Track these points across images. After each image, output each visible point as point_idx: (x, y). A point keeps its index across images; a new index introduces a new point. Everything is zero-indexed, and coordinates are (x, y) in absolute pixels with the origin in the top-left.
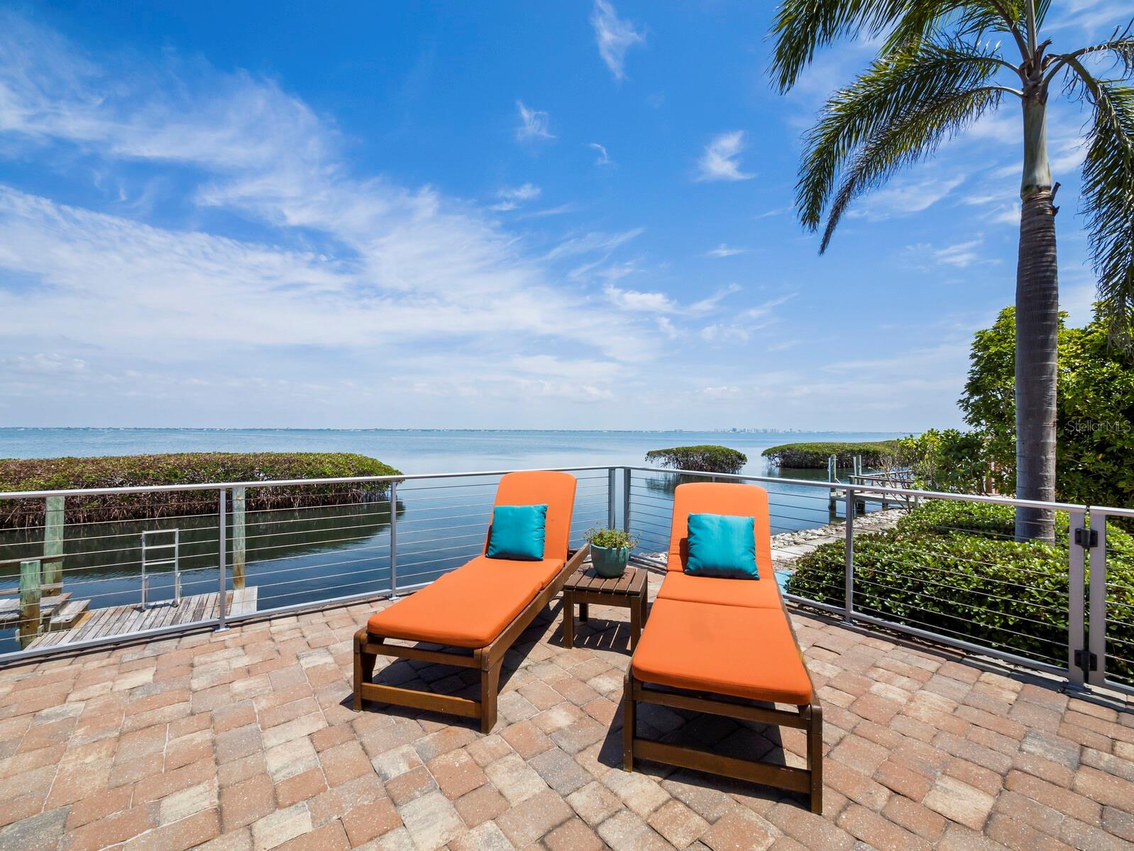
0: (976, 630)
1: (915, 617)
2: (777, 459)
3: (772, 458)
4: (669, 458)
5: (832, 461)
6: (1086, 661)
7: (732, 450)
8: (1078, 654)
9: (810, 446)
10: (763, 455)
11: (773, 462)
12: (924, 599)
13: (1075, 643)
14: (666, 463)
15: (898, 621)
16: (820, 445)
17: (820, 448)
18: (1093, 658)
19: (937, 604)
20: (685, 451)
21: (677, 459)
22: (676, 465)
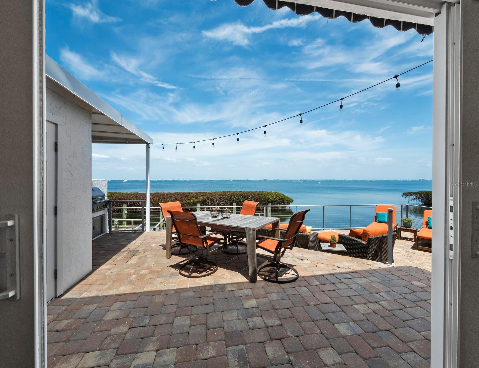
4: (416, 197)
21: (422, 197)
22: (421, 200)
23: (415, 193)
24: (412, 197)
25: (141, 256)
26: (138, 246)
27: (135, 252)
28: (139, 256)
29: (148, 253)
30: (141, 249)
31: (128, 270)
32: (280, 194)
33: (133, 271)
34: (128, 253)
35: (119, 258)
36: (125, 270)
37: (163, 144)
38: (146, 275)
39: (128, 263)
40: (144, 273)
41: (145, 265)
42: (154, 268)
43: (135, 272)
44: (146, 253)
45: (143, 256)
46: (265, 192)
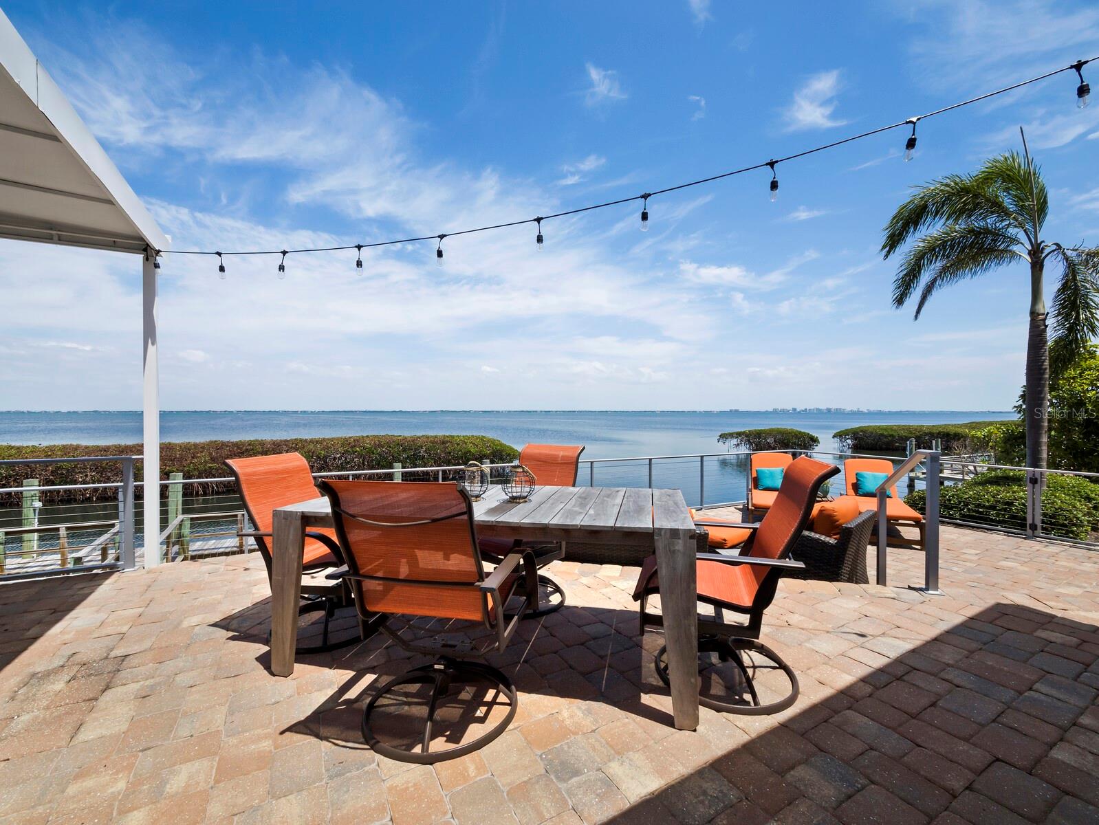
0: (992, 520)
1: (964, 517)
2: (849, 441)
3: (843, 440)
4: (741, 440)
5: (911, 444)
6: (1034, 527)
7: (804, 433)
8: (1030, 525)
9: (886, 428)
10: (834, 437)
11: (845, 444)
12: (969, 510)
13: (1029, 521)
14: (738, 445)
15: (956, 519)
16: (895, 427)
17: (895, 430)
18: (1036, 526)
19: (974, 511)
20: (758, 433)
21: (749, 441)
22: (748, 446)
23: (739, 434)
24: (735, 441)
25: (148, 683)
26: (122, 636)
27: (110, 668)
28: (136, 686)
29: (180, 663)
30: (136, 648)
31: (89, 783)
32: (493, 441)
33: (121, 785)
34: (74, 678)
35: (25, 718)
36: (72, 789)
37: (219, 254)
38: (205, 797)
39: (86, 735)
40: (187, 786)
41: (184, 732)
42: (233, 741)
43: (133, 788)
44: (170, 666)
45: (159, 684)
46: (458, 436)
